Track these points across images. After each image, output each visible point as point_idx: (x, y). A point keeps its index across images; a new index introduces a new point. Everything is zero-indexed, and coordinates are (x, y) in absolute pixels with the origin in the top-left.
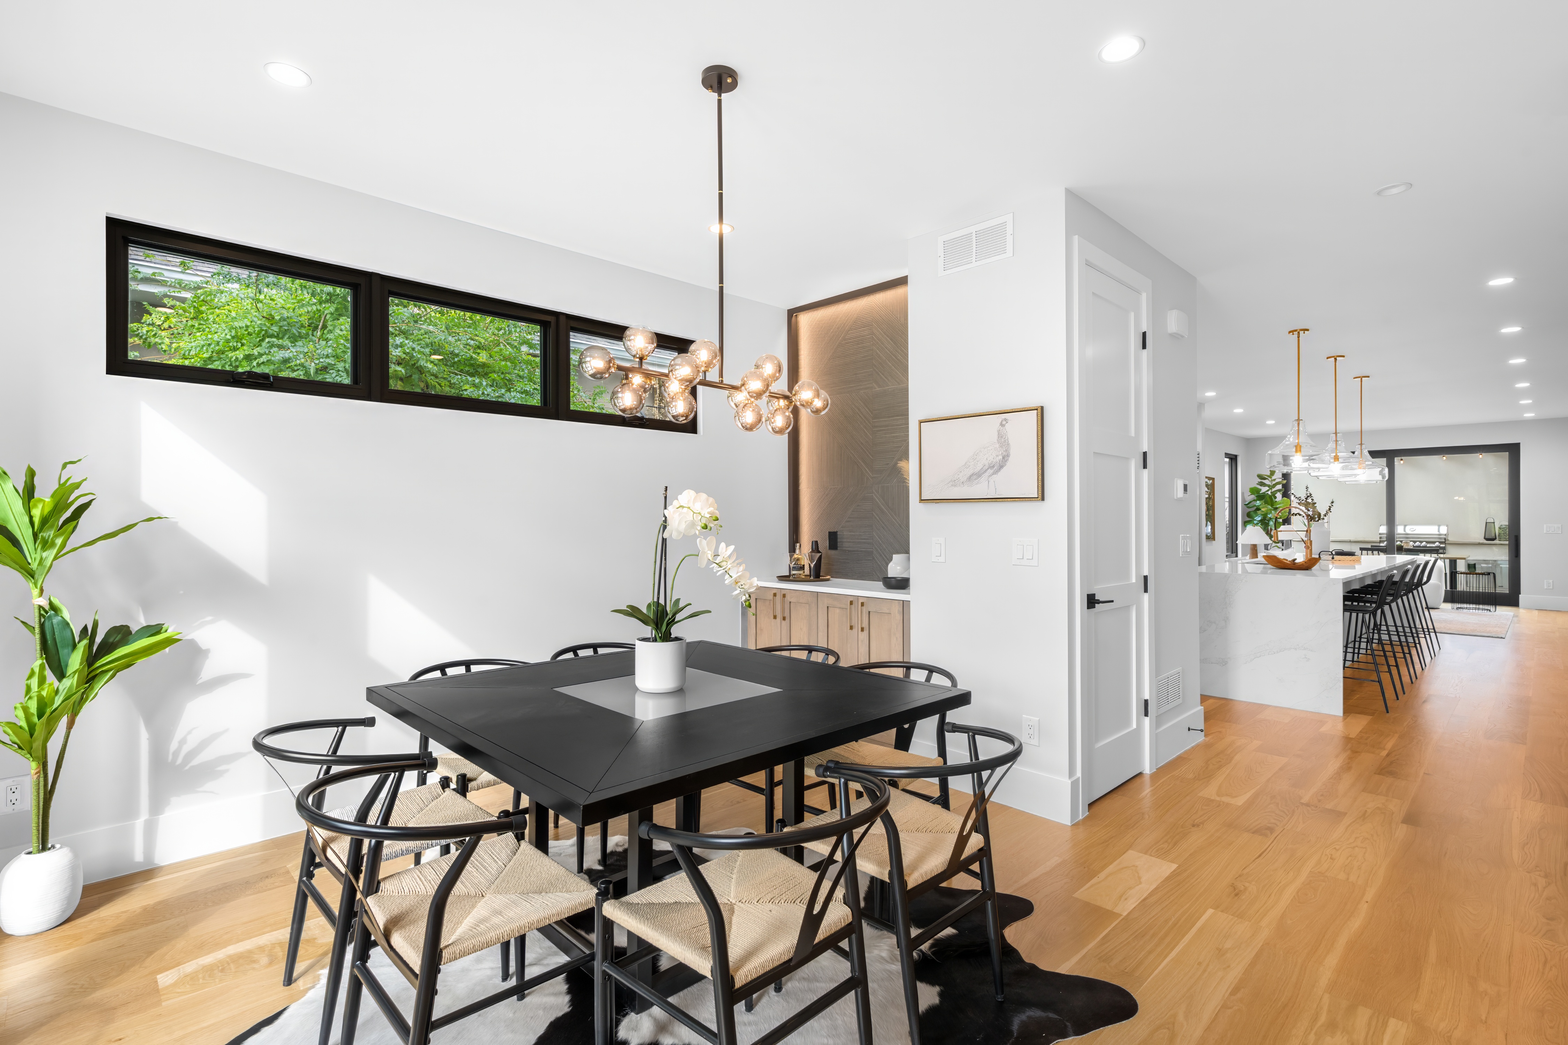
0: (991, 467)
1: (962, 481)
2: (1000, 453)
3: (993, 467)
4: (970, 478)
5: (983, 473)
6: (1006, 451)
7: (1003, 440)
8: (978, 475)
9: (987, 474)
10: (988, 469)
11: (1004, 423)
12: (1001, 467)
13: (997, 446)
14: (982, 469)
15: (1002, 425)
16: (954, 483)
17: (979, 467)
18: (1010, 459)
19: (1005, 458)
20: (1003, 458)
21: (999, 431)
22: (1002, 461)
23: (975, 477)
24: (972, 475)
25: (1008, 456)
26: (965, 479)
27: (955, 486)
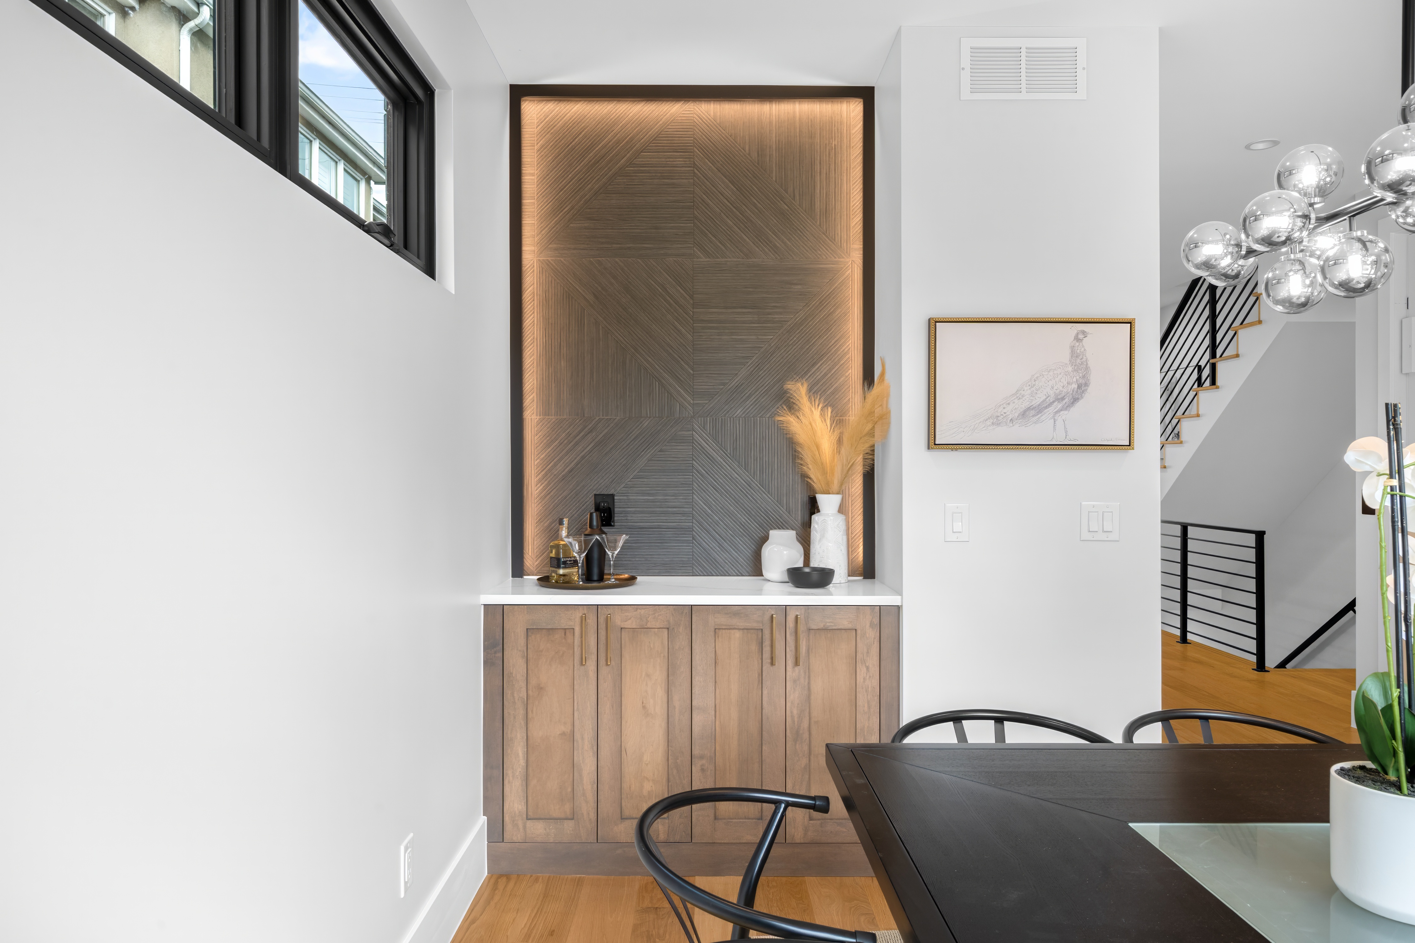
0: (1059, 399)
1: (1010, 417)
2: (1075, 379)
3: (1063, 399)
4: (1024, 414)
5: (1046, 407)
6: (1084, 377)
7: (1078, 361)
8: (1039, 409)
9: (1052, 409)
10: (1054, 402)
11: (1081, 336)
12: (1075, 400)
13: (1070, 369)
14: (1044, 401)
15: (1077, 339)
16: (997, 421)
17: (1038, 401)
18: (1090, 389)
19: (1082, 387)
20: (1079, 387)
21: (1072, 348)
22: (1077, 392)
23: (1033, 412)
24: (1029, 409)
25: (1086, 385)
26: (1017, 415)
27: (999, 424)
